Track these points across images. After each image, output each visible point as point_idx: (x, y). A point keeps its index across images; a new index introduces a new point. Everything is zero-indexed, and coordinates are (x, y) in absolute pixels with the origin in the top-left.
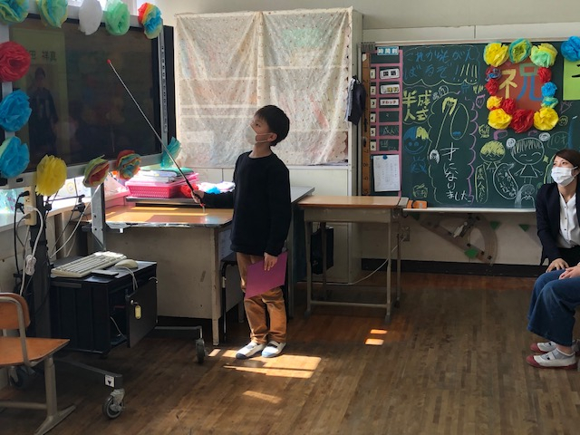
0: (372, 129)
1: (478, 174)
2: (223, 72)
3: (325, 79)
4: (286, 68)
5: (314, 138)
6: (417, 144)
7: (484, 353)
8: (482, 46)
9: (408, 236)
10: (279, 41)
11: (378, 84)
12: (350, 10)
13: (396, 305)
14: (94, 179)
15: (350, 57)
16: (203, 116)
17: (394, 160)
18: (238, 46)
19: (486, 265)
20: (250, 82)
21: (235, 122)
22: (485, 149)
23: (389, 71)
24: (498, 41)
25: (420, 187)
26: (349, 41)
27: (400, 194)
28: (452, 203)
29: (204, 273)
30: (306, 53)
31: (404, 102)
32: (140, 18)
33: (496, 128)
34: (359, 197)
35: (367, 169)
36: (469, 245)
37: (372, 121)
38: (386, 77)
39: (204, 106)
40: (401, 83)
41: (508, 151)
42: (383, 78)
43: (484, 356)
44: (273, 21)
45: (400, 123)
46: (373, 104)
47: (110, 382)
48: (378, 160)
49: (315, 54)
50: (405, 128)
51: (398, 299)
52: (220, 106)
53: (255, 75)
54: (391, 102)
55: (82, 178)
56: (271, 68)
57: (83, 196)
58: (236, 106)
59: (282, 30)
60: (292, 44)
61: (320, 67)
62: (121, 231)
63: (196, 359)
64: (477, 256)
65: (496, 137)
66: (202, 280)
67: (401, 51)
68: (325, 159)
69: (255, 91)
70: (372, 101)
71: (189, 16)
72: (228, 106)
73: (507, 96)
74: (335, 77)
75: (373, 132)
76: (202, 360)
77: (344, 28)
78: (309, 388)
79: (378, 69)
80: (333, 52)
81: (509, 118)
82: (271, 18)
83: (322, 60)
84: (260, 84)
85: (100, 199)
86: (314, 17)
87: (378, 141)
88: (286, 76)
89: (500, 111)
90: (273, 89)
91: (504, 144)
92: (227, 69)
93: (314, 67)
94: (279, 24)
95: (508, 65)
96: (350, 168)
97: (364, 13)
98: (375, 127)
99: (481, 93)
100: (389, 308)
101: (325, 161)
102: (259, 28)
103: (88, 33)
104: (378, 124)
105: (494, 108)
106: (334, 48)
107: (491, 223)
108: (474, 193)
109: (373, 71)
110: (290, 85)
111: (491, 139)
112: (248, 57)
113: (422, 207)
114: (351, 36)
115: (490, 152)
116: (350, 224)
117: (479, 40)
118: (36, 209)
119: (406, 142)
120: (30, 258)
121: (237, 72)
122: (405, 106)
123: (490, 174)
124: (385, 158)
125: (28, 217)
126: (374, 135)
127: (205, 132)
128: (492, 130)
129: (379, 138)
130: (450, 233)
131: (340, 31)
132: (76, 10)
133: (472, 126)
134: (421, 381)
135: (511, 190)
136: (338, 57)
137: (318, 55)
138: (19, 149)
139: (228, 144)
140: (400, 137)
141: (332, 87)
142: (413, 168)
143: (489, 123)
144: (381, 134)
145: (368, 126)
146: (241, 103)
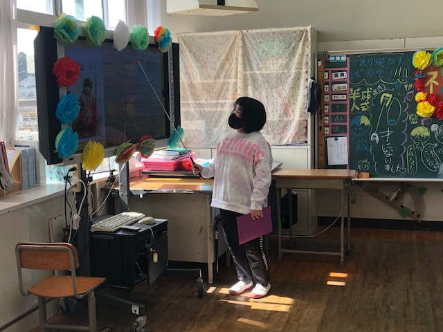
0: (326, 118)
1: (409, 152)
2: (212, 76)
3: (290, 80)
4: (260, 72)
5: (281, 125)
6: (360, 129)
7: (419, 291)
8: (411, 54)
9: (354, 200)
10: (254, 52)
11: (330, 84)
12: (309, 28)
13: (347, 253)
14: (123, 158)
15: (309, 63)
16: (197, 109)
17: (343, 141)
18: (224, 57)
19: (415, 222)
20: (232, 83)
21: (220, 114)
22: (414, 132)
23: (339, 73)
24: (423, 50)
25: (364, 162)
26: (308, 51)
27: (348, 167)
28: (389, 174)
29: (202, 228)
30: (275, 61)
31: (350, 97)
32: (155, 38)
33: (423, 116)
34: (317, 170)
35: (322, 148)
36: (402, 207)
37: (325, 111)
38: (336, 78)
39: (198, 102)
40: (348, 82)
41: (432, 134)
42: (334, 78)
43: (420, 293)
44: (250, 37)
45: (348, 113)
46: (326, 98)
47: (135, 311)
48: (330, 141)
49: (282, 61)
50: (352, 117)
51: (349, 248)
52: (209, 102)
53: (236, 78)
54: (340, 97)
55: (115, 157)
56: (248, 73)
57: (114, 170)
58: (222, 101)
59: (257, 44)
60: (264, 54)
61: (286, 71)
62: (141, 196)
63: (197, 294)
64: (408, 215)
65: (423, 124)
66: (200, 233)
67: (348, 59)
68: (290, 140)
69: (236, 90)
70: (326, 96)
71: (186, 35)
72: (216, 101)
73: (431, 92)
74: (297, 78)
75: (327, 120)
76: (202, 294)
77: (304, 41)
78: (285, 317)
79: (330, 72)
80: (296, 60)
81: (433, 109)
82: (248, 35)
83: (287, 66)
84: (240, 84)
85: (126, 172)
86: (281, 34)
87: (330, 126)
88: (260, 78)
89: (426, 103)
90: (250, 88)
91: (430, 129)
92: (215, 73)
93: (281, 72)
94: (255, 39)
95: (432, 68)
96: (309, 147)
97: (319, 29)
98: (328, 116)
99: (411, 90)
100: (342, 256)
101: (290, 142)
102: (240, 43)
103: (119, 49)
104: (331, 114)
105: (421, 101)
106: (297, 57)
107: (420, 189)
108: (406, 166)
109: (327, 74)
110: (263, 84)
111: (419, 125)
112: (230, 65)
113: (365, 177)
114: (310, 47)
115: (418, 134)
116: (309, 190)
117: (409, 49)
118: (81, 181)
119: (352, 127)
120: (76, 216)
121: (223, 75)
122: (352, 100)
123: (418, 152)
124: (336, 140)
125: (75, 186)
126: (327, 122)
127: (198, 121)
128: (420, 118)
129: (331, 124)
130: (387, 198)
131: (301, 44)
132: (111, 33)
133: (404, 115)
134: (372, 312)
135: (435, 163)
136: (300, 63)
137: (284, 62)
138: (71, 136)
139: (215, 130)
140: (348, 124)
141: (295, 86)
142: (358, 147)
143: (418, 113)
144: (333, 121)
145: (323, 115)
146: (225, 99)
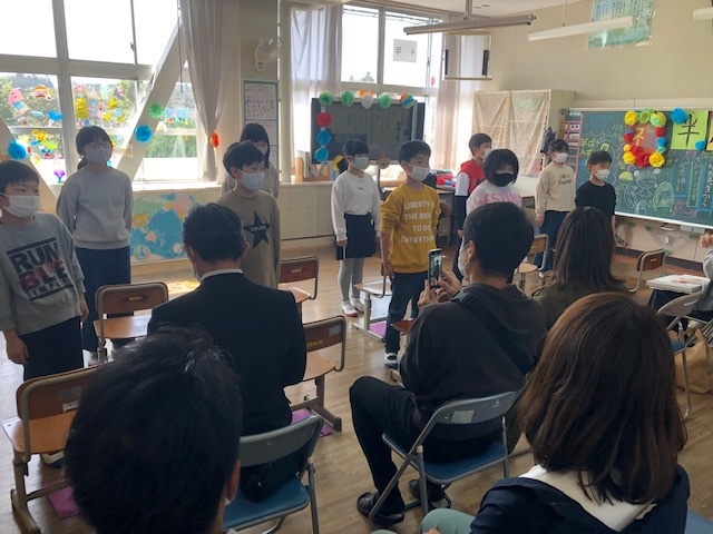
3: (534, 130)
4: (518, 121)
8: (624, 113)
10: (516, 107)
11: (568, 133)
15: (548, 117)
18: (498, 109)
19: (624, 249)
20: (501, 128)
22: (622, 176)
23: (575, 126)
24: (634, 110)
26: (548, 107)
30: (527, 114)
32: (401, 100)
38: (573, 129)
40: (580, 133)
41: (635, 178)
44: (515, 96)
45: (577, 156)
50: (580, 159)
53: (504, 125)
54: (574, 144)
56: (511, 121)
59: (518, 101)
60: (521, 109)
61: (533, 122)
65: (628, 169)
68: (529, 172)
69: (503, 134)
71: (480, 93)
73: (636, 145)
74: (539, 127)
77: (546, 101)
79: (569, 124)
80: (539, 114)
81: (634, 158)
83: (534, 118)
84: (505, 130)
86: (533, 94)
88: (518, 126)
89: (630, 153)
91: (633, 174)
93: (529, 122)
94: (517, 98)
95: (639, 124)
99: (622, 142)
102: (508, 100)
103: (366, 107)
105: (627, 151)
109: (566, 125)
110: (519, 131)
111: (625, 170)
112: (502, 115)
114: (549, 104)
115: (624, 178)
117: (624, 109)
119: (579, 168)
121: (497, 122)
122: (581, 147)
123: (623, 192)
128: (626, 164)
132: (359, 99)
135: (633, 202)
136: (542, 116)
137: (532, 115)
140: (577, 165)
141: (537, 132)
143: (624, 160)
146: (497, 139)
